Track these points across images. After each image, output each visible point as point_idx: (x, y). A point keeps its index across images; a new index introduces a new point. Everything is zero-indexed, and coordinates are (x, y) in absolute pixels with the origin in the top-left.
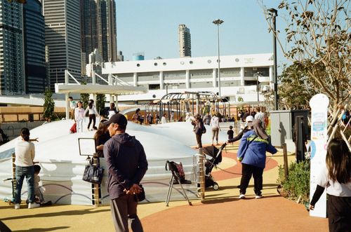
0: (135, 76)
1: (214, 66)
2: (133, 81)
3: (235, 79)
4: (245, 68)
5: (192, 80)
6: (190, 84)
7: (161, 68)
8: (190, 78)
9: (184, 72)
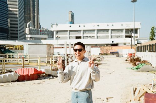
0: (68, 32)
1: (110, 27)
2: (67, 34)
3: (121, 34)
4: (126, 29)
5: (99, 35)
6: (97, 36)
7: (82, 28)
8: (97, 34)
9: (94, 30)
